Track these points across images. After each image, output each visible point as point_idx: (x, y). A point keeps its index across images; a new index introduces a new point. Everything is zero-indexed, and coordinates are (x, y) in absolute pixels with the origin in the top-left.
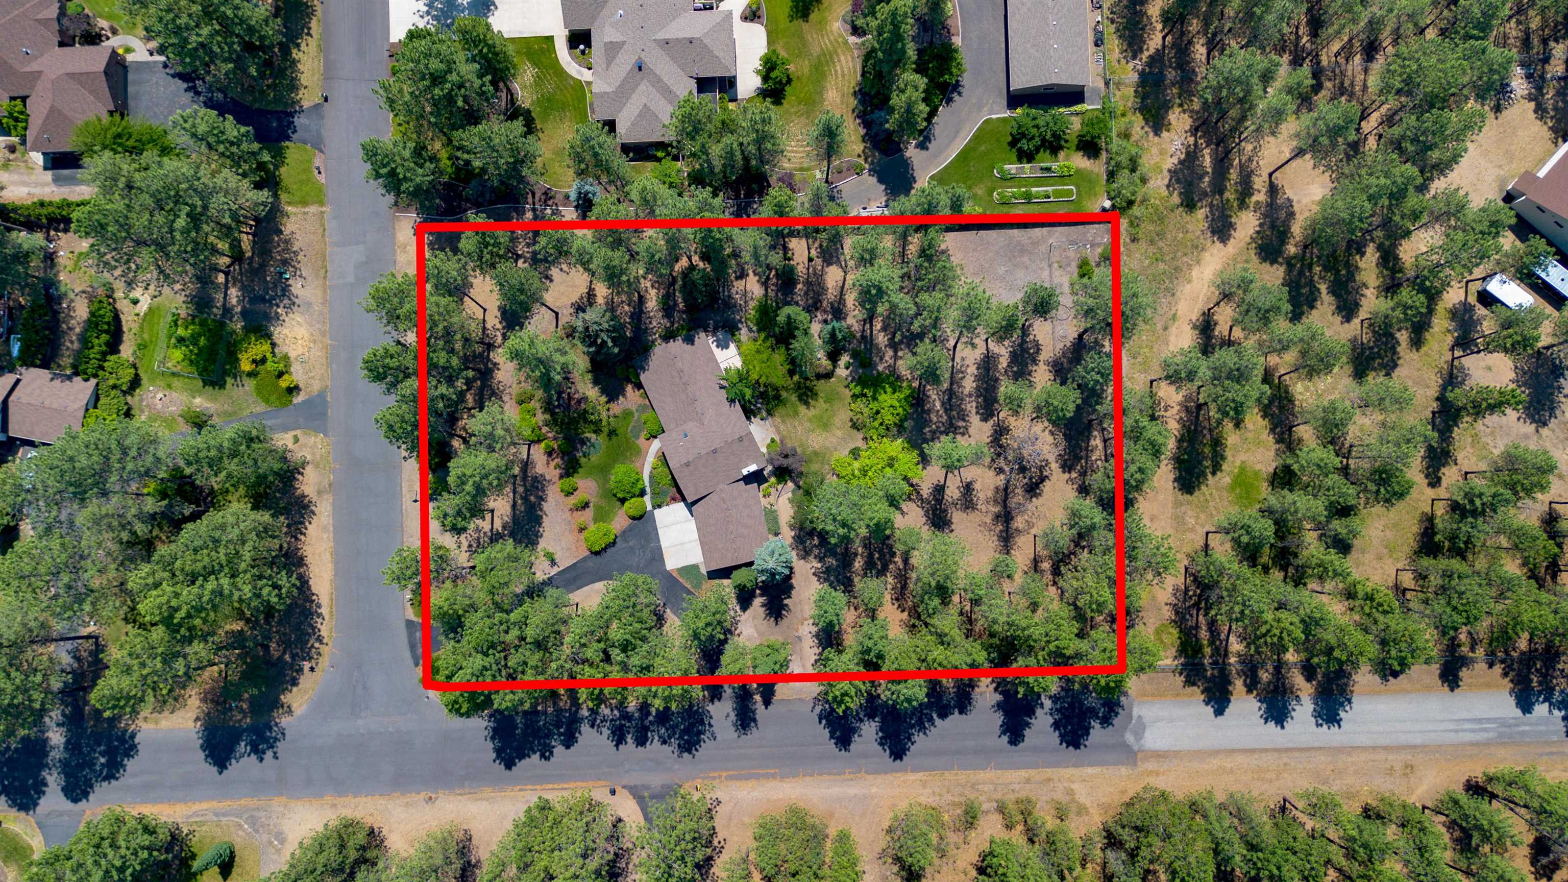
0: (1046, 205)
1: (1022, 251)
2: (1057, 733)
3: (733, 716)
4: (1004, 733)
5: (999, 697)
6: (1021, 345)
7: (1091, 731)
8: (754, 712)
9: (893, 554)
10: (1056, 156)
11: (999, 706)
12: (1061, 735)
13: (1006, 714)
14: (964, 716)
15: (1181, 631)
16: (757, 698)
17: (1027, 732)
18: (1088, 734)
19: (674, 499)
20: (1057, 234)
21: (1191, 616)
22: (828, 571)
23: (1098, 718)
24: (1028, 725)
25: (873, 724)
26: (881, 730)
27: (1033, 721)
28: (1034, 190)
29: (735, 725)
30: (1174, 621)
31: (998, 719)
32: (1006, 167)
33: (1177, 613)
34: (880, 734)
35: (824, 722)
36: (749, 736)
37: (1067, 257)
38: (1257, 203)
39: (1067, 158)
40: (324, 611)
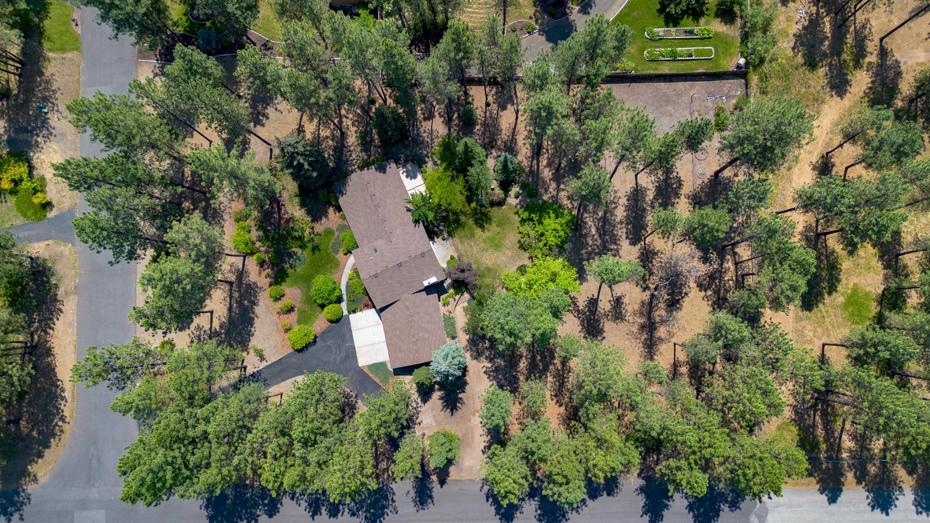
0: (689, 63)
1: (668, 101)
2: (691, 513)
3: (412, 493)
4: (645, 513)
5: (642, 482)
6: (665, 181)
7: (721, 513)
8: (431, 490)
9: (553, 358)
10: (698, 21)
11: (642, 490)
12: (694, 516)
13: (647, 497)
14: (611, 497)
15: (800, 429)
16: (434, 478)
17: (665, 513)
18: (718, 516)
19: (367, 306)
20: (698, 87)
21: (809, 416)
22: (497, 370)
23: (727, 502)
24: (666, 506)
25: (533, 503)
26: (540, 508)
27: (670, 503)
28: (679, 49)
29: (414, 501)
30: (794, 420)
31: (641, 501)
32: (655, 30)
33: (797, 413)
34: (539, 512)
35: (491, 500)
36: (426, 511)
37: (706, 107)
38: (870, 63)
39: (707, 23)
40: (67, 394)
